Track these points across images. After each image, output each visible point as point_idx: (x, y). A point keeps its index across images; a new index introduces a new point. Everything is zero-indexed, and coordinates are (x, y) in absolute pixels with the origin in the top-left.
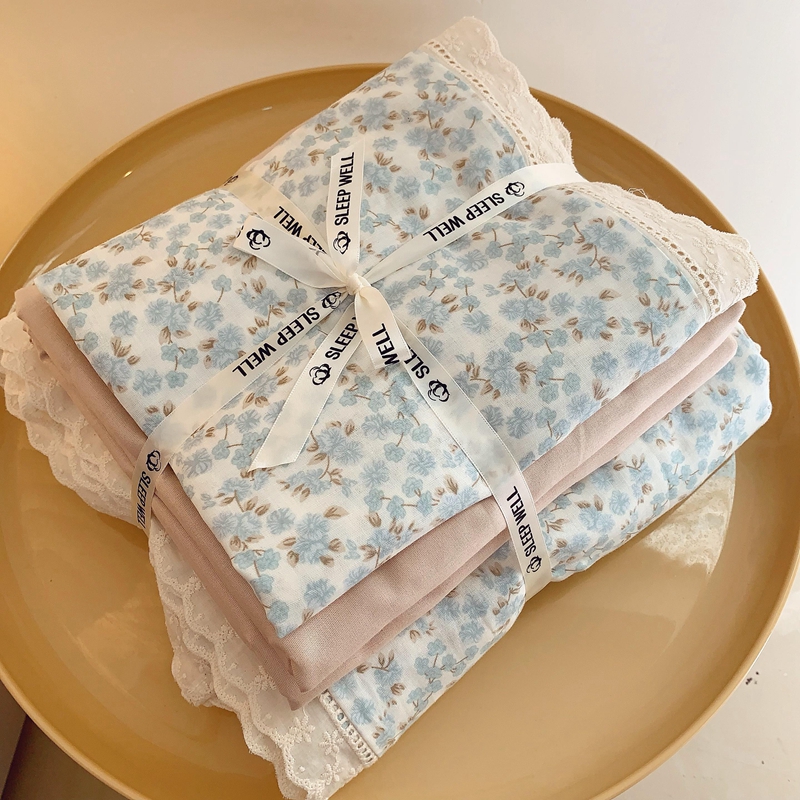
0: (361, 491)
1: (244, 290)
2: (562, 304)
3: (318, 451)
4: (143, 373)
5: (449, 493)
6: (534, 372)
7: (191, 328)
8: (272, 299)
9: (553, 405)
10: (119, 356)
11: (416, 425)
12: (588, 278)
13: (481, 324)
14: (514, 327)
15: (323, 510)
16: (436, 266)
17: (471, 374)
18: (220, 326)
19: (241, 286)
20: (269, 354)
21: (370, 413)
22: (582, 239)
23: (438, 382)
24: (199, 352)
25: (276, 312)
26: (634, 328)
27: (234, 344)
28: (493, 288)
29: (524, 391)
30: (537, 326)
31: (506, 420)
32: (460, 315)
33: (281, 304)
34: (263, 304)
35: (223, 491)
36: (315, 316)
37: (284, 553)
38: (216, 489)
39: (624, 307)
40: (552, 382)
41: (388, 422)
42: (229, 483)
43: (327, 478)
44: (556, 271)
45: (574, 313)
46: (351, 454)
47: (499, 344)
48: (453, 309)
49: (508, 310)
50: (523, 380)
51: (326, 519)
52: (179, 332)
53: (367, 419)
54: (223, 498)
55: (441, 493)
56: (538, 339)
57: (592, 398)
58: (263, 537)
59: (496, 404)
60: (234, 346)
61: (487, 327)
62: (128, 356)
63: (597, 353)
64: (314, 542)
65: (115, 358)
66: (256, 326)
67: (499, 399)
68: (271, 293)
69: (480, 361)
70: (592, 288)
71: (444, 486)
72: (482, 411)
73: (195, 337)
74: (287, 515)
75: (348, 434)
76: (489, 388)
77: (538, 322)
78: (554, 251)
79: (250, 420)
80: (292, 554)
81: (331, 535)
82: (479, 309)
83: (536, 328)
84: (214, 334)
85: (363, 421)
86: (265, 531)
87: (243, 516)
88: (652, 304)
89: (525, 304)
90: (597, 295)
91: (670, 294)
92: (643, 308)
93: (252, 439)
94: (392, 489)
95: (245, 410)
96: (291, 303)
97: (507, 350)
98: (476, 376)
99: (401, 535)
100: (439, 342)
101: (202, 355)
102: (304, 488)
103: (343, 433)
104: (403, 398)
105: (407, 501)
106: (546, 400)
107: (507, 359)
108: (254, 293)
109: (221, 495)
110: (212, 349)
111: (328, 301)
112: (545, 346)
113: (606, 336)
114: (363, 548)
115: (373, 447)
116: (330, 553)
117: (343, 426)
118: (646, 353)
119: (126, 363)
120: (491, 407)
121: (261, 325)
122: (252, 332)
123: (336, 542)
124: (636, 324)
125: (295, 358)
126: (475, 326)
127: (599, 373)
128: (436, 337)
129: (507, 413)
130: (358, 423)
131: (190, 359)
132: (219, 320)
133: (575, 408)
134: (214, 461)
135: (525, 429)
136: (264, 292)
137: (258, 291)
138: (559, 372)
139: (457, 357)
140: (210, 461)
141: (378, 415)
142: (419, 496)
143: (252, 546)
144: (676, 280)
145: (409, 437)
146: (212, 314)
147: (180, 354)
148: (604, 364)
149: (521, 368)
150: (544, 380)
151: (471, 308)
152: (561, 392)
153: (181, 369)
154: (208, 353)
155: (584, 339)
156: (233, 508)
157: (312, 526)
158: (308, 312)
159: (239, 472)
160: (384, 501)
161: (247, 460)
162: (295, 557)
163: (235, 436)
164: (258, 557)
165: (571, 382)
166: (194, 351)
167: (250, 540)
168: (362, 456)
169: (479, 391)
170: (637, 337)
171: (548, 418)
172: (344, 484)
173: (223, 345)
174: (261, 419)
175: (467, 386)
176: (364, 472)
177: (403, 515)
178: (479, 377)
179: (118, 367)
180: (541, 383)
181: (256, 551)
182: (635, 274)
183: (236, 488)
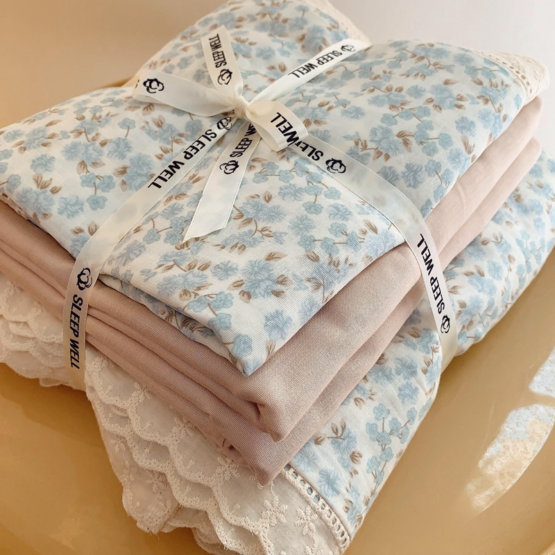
1: (147, 127)
3: (244, 218)
4: (65, 199)
5: (370, 233)
6: (413, 136)
7: (104, 159)
8: (172, 131)
9: (436, 158)
10: (42, 188)
11: (325, 189)
13: (358, 113)
14: (385, 110)
16: (305, 91)
17: (360, 146)
18: (130, 155)
19: (144, 124)
20: (179, 168)
21: (282, 184)
22: (414, 55)
23: (333, 160)
24: (114, 177)
25: (177, 141)
26: (478, 100)
27: (145, 169)
28: (357, 93)
29: (409, 150)
30: (403, 107)
31: (401, 175)
32: (337, 111)
33: (181, 135)
34: (165, 136)
35: (162, 263)
36: (213, 135)
37: (236, 293)
38: (154, 263)
39: (464, 87)
40: (429, 141)
41: (301, 188)
44: (403, 75)
45: (428, 96)
47: (377, 123)
48: (330, 109)
49: (376, 101)
50: (406, 143)
51: (267, 262)
52: (95, 164)
53: (281, 189)
54: (163, 267)
55: (365, 233)
56: (408, 115)
57: (464, 151)
58: (211, 284)
59: (389, 163)
60: (145, 171)
62: (50, 187)
63: (457, 118)
64: (262, 280)
65: (39, 190)
66: (161, 152)
67: (390, 160)
68: (170, 126)
69: (365, 135)
71: (365, 228)
72: (378, 173)
73: (110, 166)
74: (229, 265)
75: (268, 201)
76: (379, 154)
77: (403, 104)
78: (396, 65)
79: (174, 210)
80: (243, 293)
81: (277, 273)
82: (352, 104)
83: (402, 109)
84: (127, 163)
85: (279, 191)
87: (187, 275)
88: (485, 84)
89: (388, 96)
91: (495, 77)
92: (480, 87)
93: (180, 221)
94: (321, 233)
95: (167, 206)
96: (189, 133)
97: (384, 125)
98: (365, 147)
99: (339, 268)
100: (325, 131)
101: (117, 180)
103: (263, 202)
104: (308, 172)
105: (337, 240)
106: (429, 154)
107: (387, 132)
108: (156, 128)
110: (125, 175)
111: (222, 123)
112: (414, 118)
113: (460, 107)
114: (309, 280)
116: (279, 287)
117: (261, 197)
118: (493, 117)
119: (49, 193)
120: (385, 167)
121: (166, 151)
122: (160, 157)
123: (283, 278)
124: (479, 97)
125: (204, 164)
126: (352, 115)
127: (464, 132)
128: (322, 128)
129: (400, 169)
130: (274, 193)
131: (107, 184)
132: (128, 150)
133: (454, 159)
135: (419, 179)
136: (165, 126)
137: (159, 126)
138: (433, 134)
139: (344, 137)
140: (143, 246)
141: (290, 184)
142: (347, 235)
143: (202, 293)
144: (495, 68)
145: (322, 196)
146: (122, 147)
147: (98, 181)
148: (465, 125)
149: (401, 135)
150: (423, 140)
151: (344, 105)
152: (439, 147)
153: (100, 193)
154: (123, 178)
155: (443, 110)
156: (176, 271)
157: (256, 269)
158: (206, 133)
159: (173, 247)
160: (316, 242)
161: (179, 237)
162: (247, 295)
163: (162, 223)
164: (211, 300)
165: (445, 140)
166: (110, 177)
167: (199, 288)
168: (285, 215)
169: (371, 158)
170: (481, 106)
171: (435, 169)
172: (278, 237)
173: (135, 170)
174: (184, 207)
175: (359, 157)
176: (290, 225)
177: (337, 252)
178: (368, 148)
179: (42, 197)
180: (421, 143)
181: (208, 295)
182: (464, 68)
183: (174, 258)
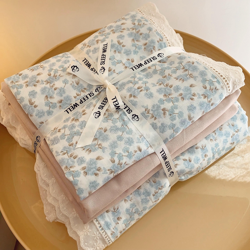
0: (108, 151)
1: (73, 84)
2: (177, 89)
4: (39, 110)
5: (139, 152)
6: (168, 111)
7: (55, 96)
8: (82, 87)
9: (174, 122)
11: (127, 129)
12: (186, 80)
13: (150, 96)
14: (161, 96)
15: (95, 157)
16: (136, 77)
17: (147, 112)
18: (64, 95)
20: (77, 107)
21: (112, 125)
22: (184, 68)
24: (57, 104)
25: (83, 91)
26: (201, 96)
28: (154, 84)
29: (165, 117)
30: (169, 96)
31: (159, 127)
32: (143, 93)
33: (85, 89)
34: (79, 89)
37: (82, 172)
38: (60, 150)
39: (198, 89)
40: (174, 114)
41: (118, 128)
42: (65, 148)
43: (97, 146)
44: (175, 78)
45: (181, 92)
46: (106, 139)
47: (156, 102)
48: (141, 91)
49: (159, 91)
50: (164, 114)
51: (96, 160)
52: (51, 97)
53: (111, 127)
54: (62, 153)
55: (136, 152)
56: (169, 100)
57: (188, 120)
58: (75, 166)
59: (155, 122)
60: (69, 102)
61: (152, 97)
62: (34, 105)
63: (189, 105)
64: (92, 168)
65: (30, 105)
67: (156, 120)
68: (81, 85)
69: (150, 107)
70: (187, 84)
71: (136, 149)
72: (150, 124)
73: (56, 99)
74: (83, 159)
75: (105, 132)
76: (153, 117)
78: (175, 72)
79: (73, 127)
81: (98, 166)
82: (150, 90)
84: (62, 98)
85: (110, 128)
86: (76, 164)
87: (69, 159)
88: (207, 88)
89: (165, 89)
90: (189, 86)
91: (213, 85)
92: (204, 90)
93: (73, 133)
94: (119, 150)
95: (72, 123)
96: (88, 88)
97: (159, 104)
98: (148, 113)
99: (122, 166)
100: (136, 101)
101: (58, 105)
102: (89, 150)
103: (103, 132)
104: (123, 120)
105: (124, 154)
106: (172, 121)
107: (159, 107)
108: (76, 85)
110: (61, 103)
112: (172, 103)
113: (192, 99)
114: (109, 170)
115: (113, 136)
116: (98, 172)
117: (103, 129)
118: (206, 105)
119: (33, 107)
120: (153, 123)
121: (78, 95)
122: (75, 97)
123: (100, 168)
124: (202, 95)
125: (89, 106)
126: (148, 96)
127: (190, 112)
128: (135, 100)
129: (159, 125)
130: (108, 128)
131: (53, 106)
132: (64, 93)
133: (182, 123)
134: (60, 140)
135: (165, 130)
136: (79, 84)
137: (77, 84)
138: (176, 111)
139: (142, 106)
141: (115, 126)
142: (128, 153)
143: (72, 169)
144: (215, 80)
145: (125, 133)
146: (62, 91)
147: (51, 105)
148: (191, 108)
149: (164, 110)
150: (171, 114)
151: (147, 90)
152: (177, 118)
153: (51, 109)
154: (60, 104)
155: (185, 101)
156: (66, 156)
157: (92, 162)
159: (68, 144)
160: (116, 154)
161: (71, 140)
162: (86, 173)
163: (67, 132)
164: (74, 173)
165: (181, 114)
166: (56, 103)
167: (71, 167)
168: (109, 139)
169: (149, 118)
170: (203, 100)
171: (173, 126)
172: (103, 149)
173: (65, 101)
174: (76, 127)
175: (145, 116)
176: (110, 144)
177: (123, 159)
178: (149, 113)
179: (31, 108)
180: (170, 115)
181: (73, 171)
182: (201, 79)
183: (67, 149)
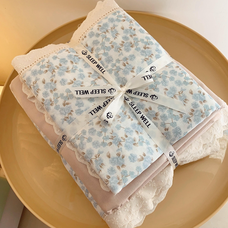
2: (125, 38)
12: (117, 32)
19: (119, 122)
22: (105, 33)
32: (129, 62)
35: (187, 122)
43: (181, 95)
44: (115, 39)
46: (173, 89)
48: (127, 63)
75: (168, 90)
78: (108, 39)
90: (123, 30)
102: (185, 100)
108: (121, 118)
109: (188, 122)
115: (171, 84)
117: (165, 91)
126: (133, 58)
134: (177, 126)
167: (202, 112)
174: (164, 113)
